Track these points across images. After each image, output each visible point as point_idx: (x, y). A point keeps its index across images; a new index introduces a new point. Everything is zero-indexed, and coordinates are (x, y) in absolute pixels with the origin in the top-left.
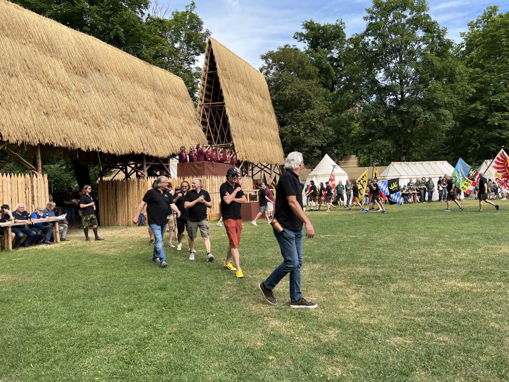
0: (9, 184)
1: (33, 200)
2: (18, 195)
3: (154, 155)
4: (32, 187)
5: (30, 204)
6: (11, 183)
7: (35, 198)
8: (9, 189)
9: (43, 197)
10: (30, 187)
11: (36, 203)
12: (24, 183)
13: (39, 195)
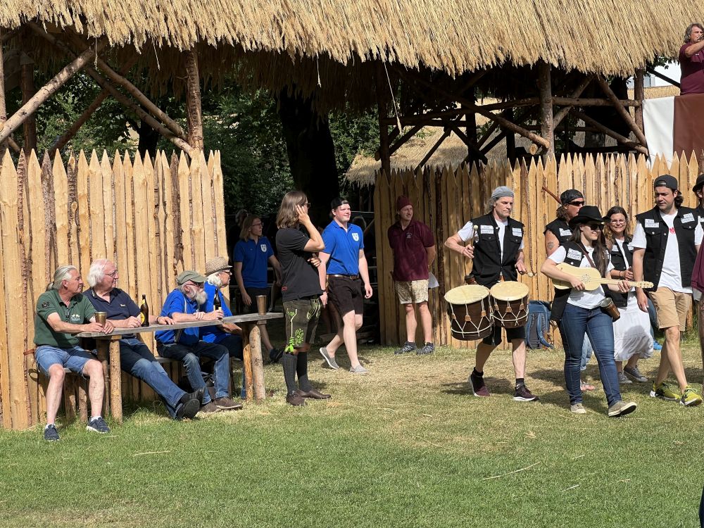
0: (108, 188)
1: (179, 246)
2: (134, 227)
3: (585, 67)
4: (177, 198)
5: (171, 261)
6: (113, 186)
7: (186, 240)
8: (108, 206)
9: (210, 233)
10: (168, 198)
11: (186, 254)
12: (152, 186)
13: (196, 227)
